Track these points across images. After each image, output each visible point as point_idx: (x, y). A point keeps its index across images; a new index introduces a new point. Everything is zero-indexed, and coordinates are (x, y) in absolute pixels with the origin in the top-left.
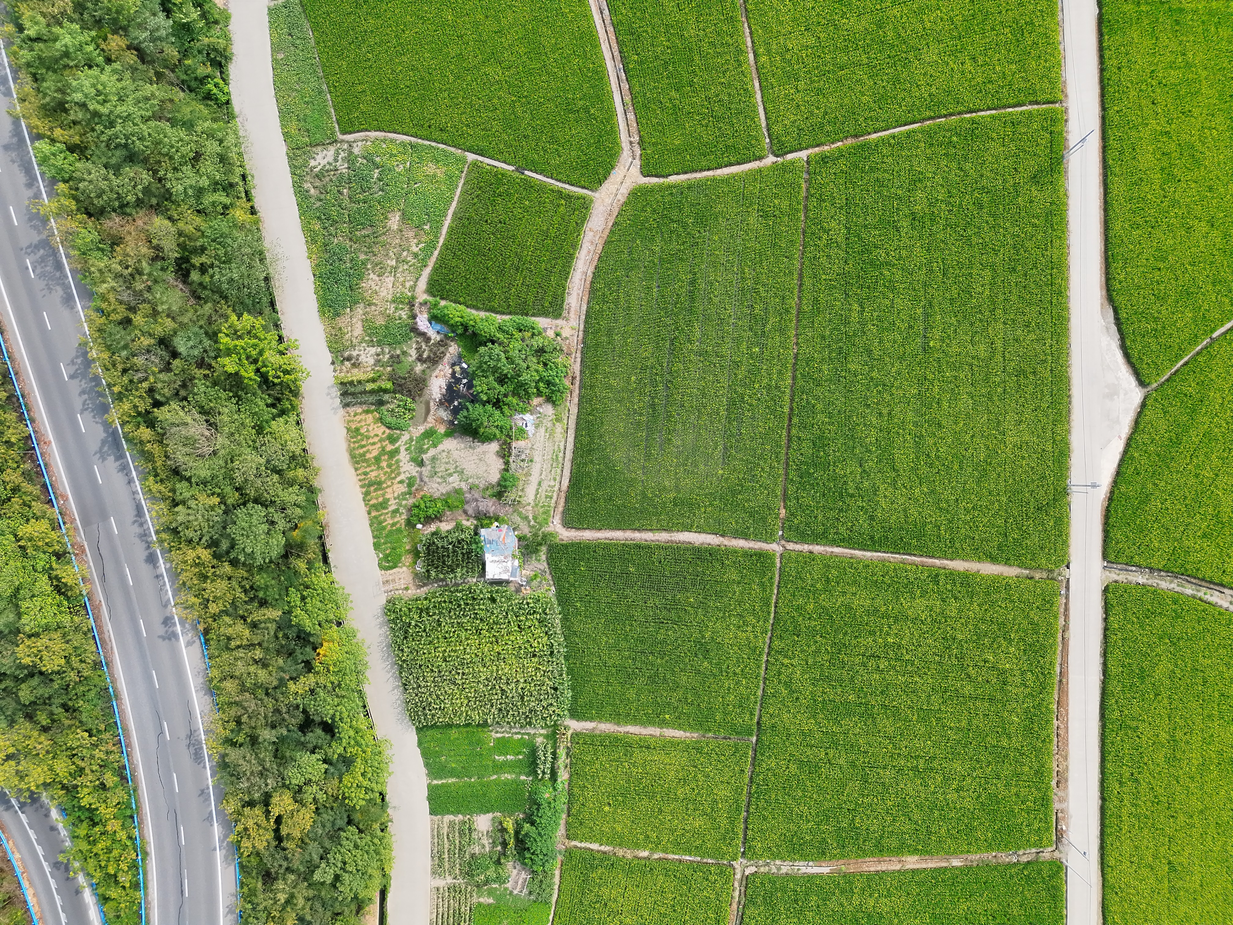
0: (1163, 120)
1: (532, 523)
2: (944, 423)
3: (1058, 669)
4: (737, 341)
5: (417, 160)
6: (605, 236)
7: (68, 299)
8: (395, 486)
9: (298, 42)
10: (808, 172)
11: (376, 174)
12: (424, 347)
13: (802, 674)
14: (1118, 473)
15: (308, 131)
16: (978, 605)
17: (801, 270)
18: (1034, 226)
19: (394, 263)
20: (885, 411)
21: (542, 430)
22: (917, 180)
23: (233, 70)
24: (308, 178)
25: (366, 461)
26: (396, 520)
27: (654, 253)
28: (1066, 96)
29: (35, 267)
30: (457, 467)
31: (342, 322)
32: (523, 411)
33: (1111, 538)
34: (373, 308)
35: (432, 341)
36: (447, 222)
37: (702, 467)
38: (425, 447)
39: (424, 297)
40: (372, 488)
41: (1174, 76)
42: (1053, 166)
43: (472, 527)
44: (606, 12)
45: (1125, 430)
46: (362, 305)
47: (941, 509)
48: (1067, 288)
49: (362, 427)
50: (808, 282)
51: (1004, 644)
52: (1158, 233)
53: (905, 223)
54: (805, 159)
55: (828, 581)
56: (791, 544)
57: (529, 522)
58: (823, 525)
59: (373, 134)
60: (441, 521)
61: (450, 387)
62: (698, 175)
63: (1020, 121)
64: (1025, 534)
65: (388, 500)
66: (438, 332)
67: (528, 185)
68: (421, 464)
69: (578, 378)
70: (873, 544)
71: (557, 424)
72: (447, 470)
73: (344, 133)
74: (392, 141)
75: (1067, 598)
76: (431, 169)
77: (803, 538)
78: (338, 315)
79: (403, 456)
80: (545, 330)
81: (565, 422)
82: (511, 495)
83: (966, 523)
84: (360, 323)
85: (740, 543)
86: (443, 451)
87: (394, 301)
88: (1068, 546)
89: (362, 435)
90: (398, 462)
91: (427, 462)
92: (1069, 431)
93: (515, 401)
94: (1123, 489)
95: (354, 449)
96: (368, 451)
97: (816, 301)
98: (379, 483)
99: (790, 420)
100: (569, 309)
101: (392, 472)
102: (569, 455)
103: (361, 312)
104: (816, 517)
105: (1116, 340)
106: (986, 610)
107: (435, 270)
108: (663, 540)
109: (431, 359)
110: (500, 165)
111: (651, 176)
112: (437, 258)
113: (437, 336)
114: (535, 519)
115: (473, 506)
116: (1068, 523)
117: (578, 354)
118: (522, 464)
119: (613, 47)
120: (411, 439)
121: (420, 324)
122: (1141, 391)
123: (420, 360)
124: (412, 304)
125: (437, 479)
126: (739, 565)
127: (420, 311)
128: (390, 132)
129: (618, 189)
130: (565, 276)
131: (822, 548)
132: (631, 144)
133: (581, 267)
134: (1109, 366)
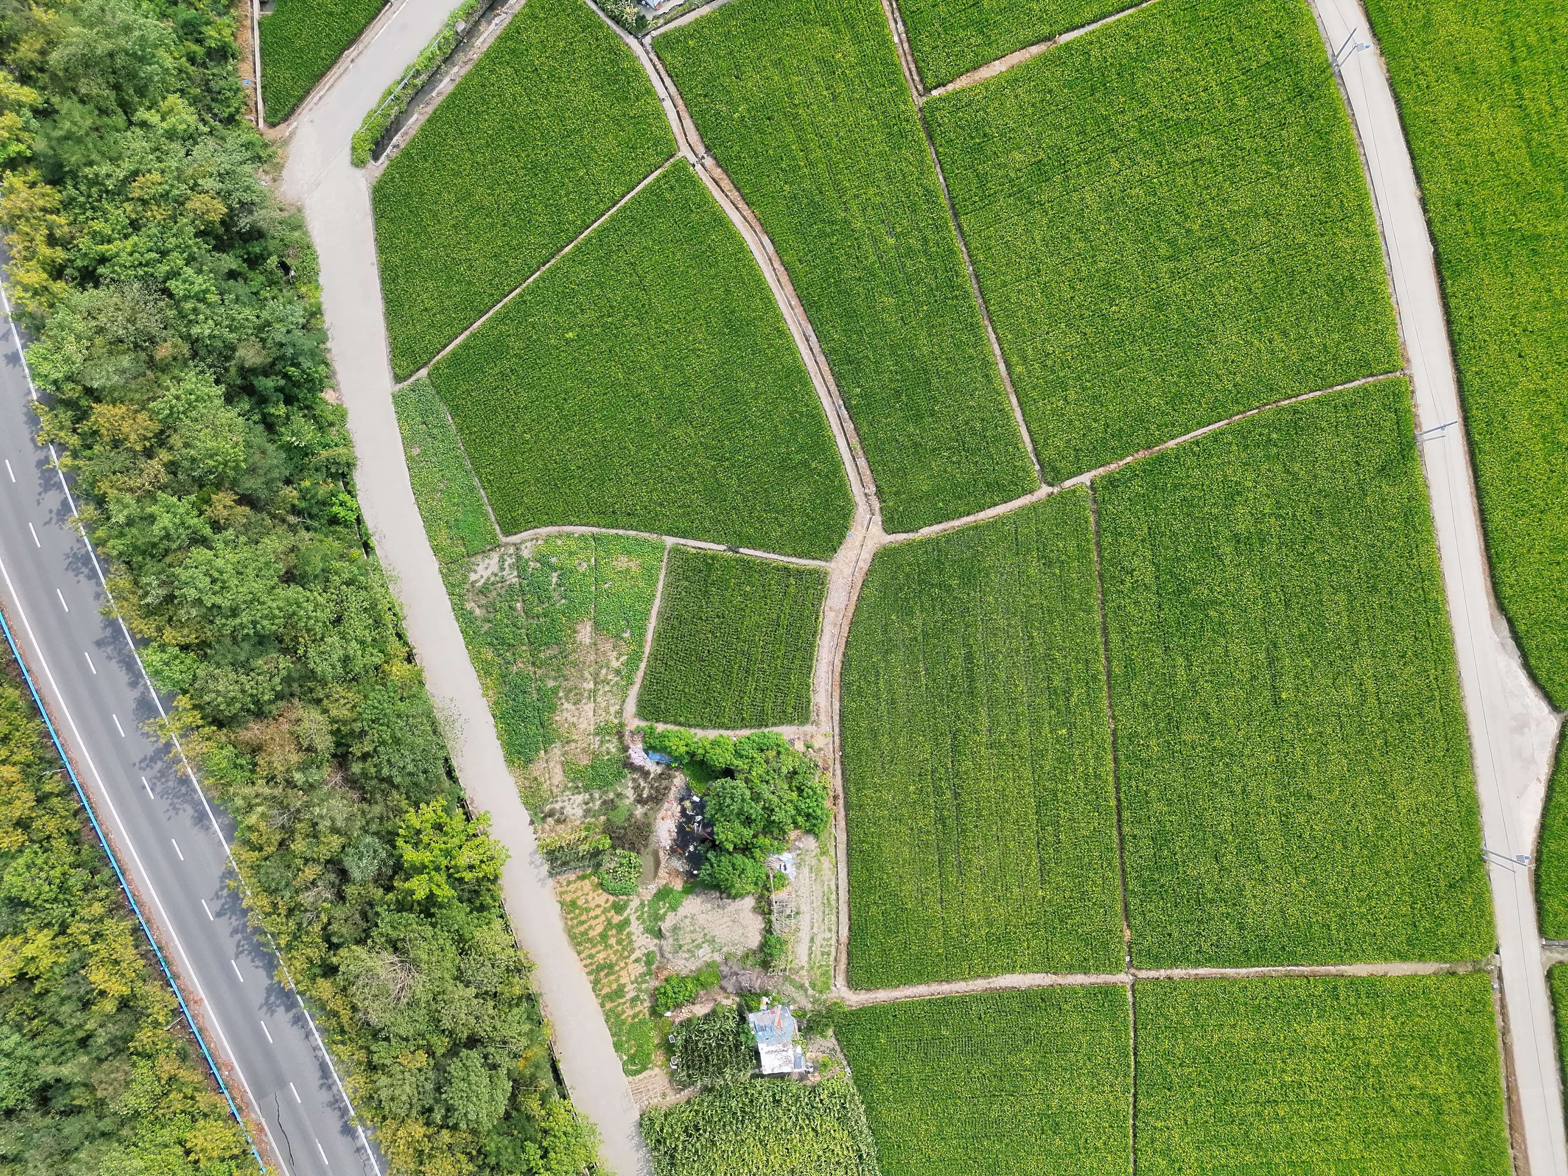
0: (1536, 377)
1: (810, 992)
2: (1314, 793)
3: (1503, 1084)
4: (1037, 724)
5: (603, 554)
6: (851, 615)
7: (201, 818)
8: (630, 967)
9: (435, 431)
10: (1095, 501)
11: (554, 578)
12: (642, 784)
13: (1182, 1138)
14: (1543, 826)
15: (462, 538)
16: (1392, 1018)
17: (1104, 623)
18: (1390, 529)
19: (591, 685)
20: (1238, 789)
21: (806, 870)
22: (1234, 494)
23: (359, 478)
24: (470, 596)
25: (590, 940)
26: (637, 1009)
27: (915, 628)
28: (1408, 361)
29: (154, 784)
30: (705, 935)
31: (537, 769)
32: (779, 851)
33: (1547, 911)
34: (573, 745)
35: (652, 776)
36: (652, 623)
37: (1016, 890)
38: (661, 912)
39: (634, 723)
40: (602, 974)
41: (1542, 319)
42: (1405, 453)
43: (735, 1007)
44: (813, 339)
45: (1543, 768)
46: (559, 744)
47: (1327, 904)
48: (1445, 600)
49: (578, 898)
50: (1115, 638)
51: (1432, 1063)
52: (1548, 518)
53: (1227, 549)
54: (1089, 484)
55: (1198, 1014)
56: (1144, 971)
57: (806, 991)
58: (1181, 943)
59: (544, 531)
60: (693, 1004)
61: (680, 828)
62: (956, 523)
63: (1355, 403)
64: (1438, 921)
65: (624, 985)
66: (658, 763)
67: (747, 565)
68: (659, 935)
69: (841, 796)
70: (1247, 957)
71: (823, 859)
72: (693, 941)
73: (507, 533)
74: (569, 535)
75: (1502, 991)
76: (622, 562)
77: (1157, 961)
78: (529, 761)
79: (636, 928)
80: (792, 742)
81: (833, 854)
82: (780, 963)
83: (1363, 916)
84: (559, 766)
85: (1079, 979)
86: (686, 917)
87: (598, 734)
88: (1494, 927)
89: (578, 908)
90: (629, 935)
91: (668, 934)
92: (1474, 783)
93: (767, 842)
94: (1553, 847)
95: (572, 927)
96: (591, 927)
97: (1129, 661)
98: (611, 966)
99: (1119, 814)
100: (818, 710)
101: (623, 949)
102: (844, 896)
103: (559, 753)
104: (1170, 935)
105: (1516, 657)
106: (1403, 1023)
107: (643, 686)
108: (980, 989)
109: (653, 798)
110: (708, 546)
111: (897, 532)
112: (645, 673)
113: (657, 768)
114: (813, 986)
115: (733, 981)
116: (1490, 899)
117: (838, 764)
118: (787, 922)
119: (828, 381)
120: (642, 904)
121: (634, 756)
122: (1556, 718)
123: (639, 802)
124: (621, 733)
125: (682, 954)
126: (1082, 1008)
127: (632, 741)
128: (564, 525)
129: (859, 555)
130: (808, 671)
131: (1183, 972)
132: (866, 497)
133: (826, 656)
134: (1512, 693)
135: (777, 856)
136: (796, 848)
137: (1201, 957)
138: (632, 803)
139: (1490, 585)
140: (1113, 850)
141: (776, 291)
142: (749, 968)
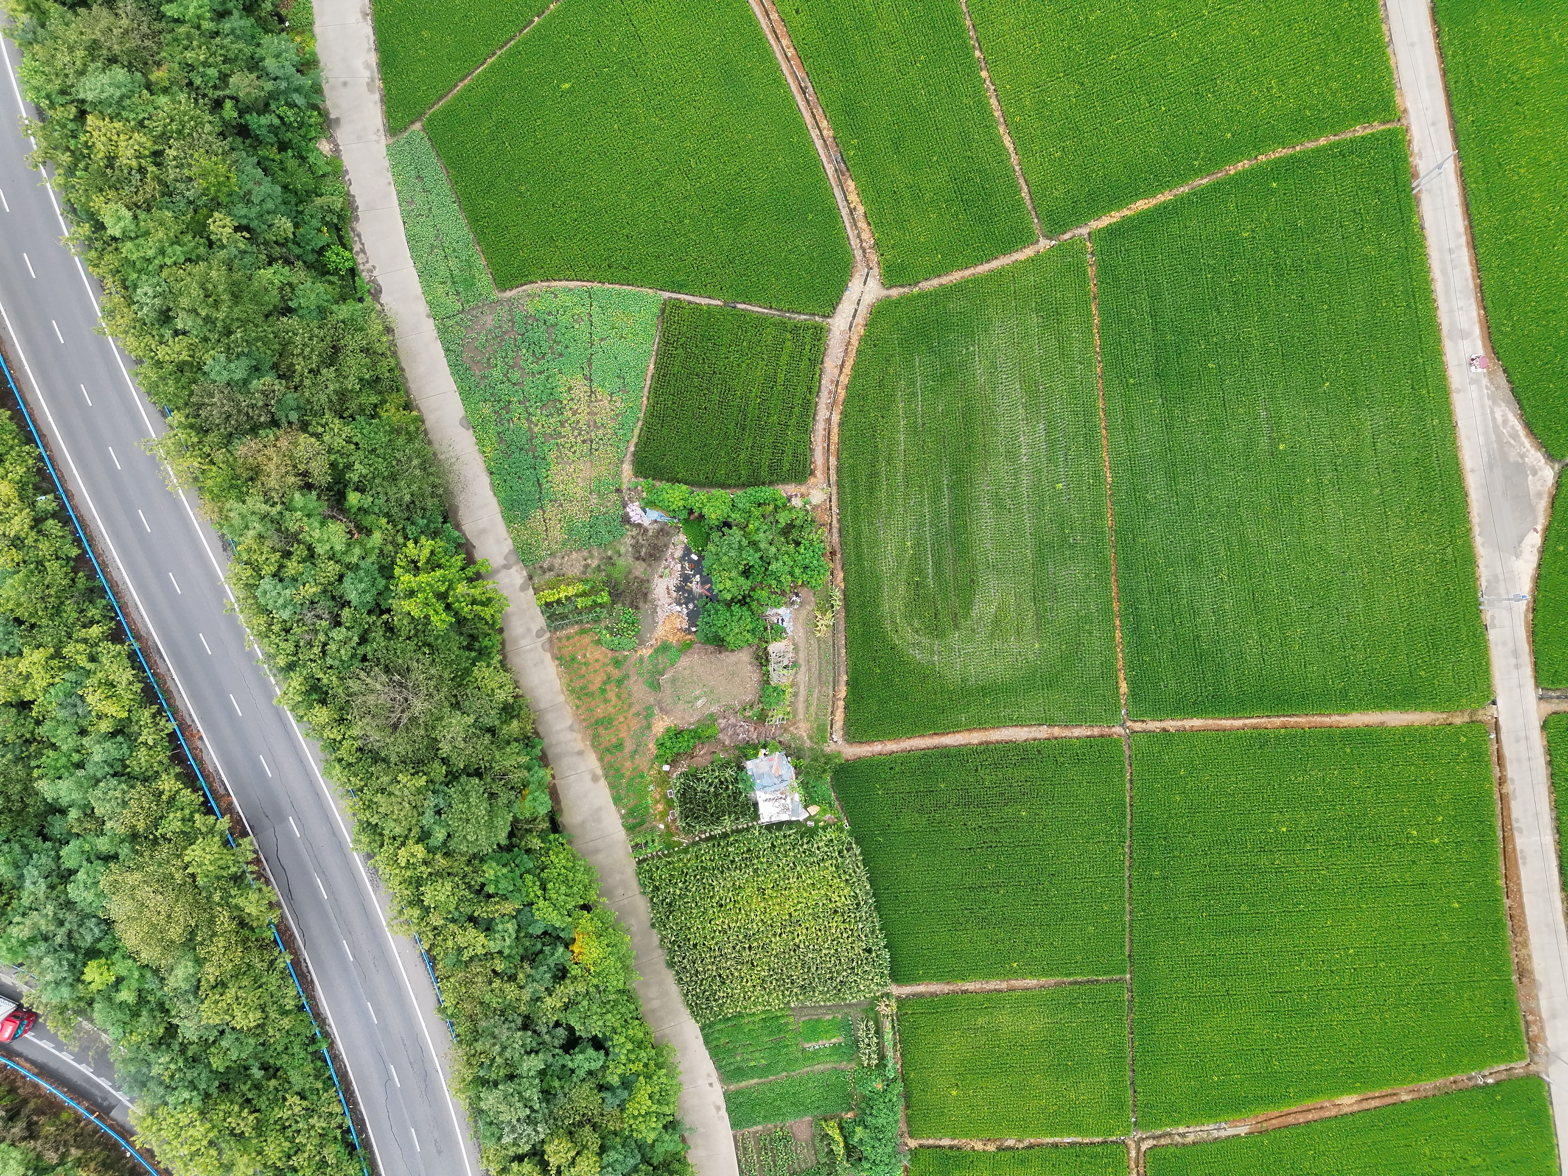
0: (1533, 124)
1: (808, 744)
4: (1033, 477)
5: (599, 310)
6: (848, 371)
8: (630, 721)
9: (430, 185)
10: (1093, 254)
12: (641, 541)
14: (1540, 575)
15: (458, 293)
17: (1101, 376)
22: (1231, 244)
25: (589, 694)
26: (636, 763)
27: (913, 383)
28: (1405, 111)
30: (704, 686)
31: (534, 526)
32: (778, 605)
33: (1544, 659)
35: (650, 533)
36: (648, 382)
37: (1012, 641)
38: (661, 666)
39: (633, 480)
40: (601, 728)
42: (1402, 201)
44: (810, 91)
45: (1540, 518)
48: (1441, 350)
49: (577, 652)
54: (1087, 236)
55: (1193, 763)
56: (1139, 723)
58: (1177, 694)
59: (540, 286)
60: (692, 758)
61: (679, 587)
62: (954, 276)
63: (1352, 152)
65: (623, 739)
67: (744, 321)
68: (658, 688)
69: (838, 553)
70: (1243, 709)
72: (691, 693)
73: (503, 289)
74: (564, 291)
75: (1498, 741)
77: (1153, 713)
78: (526, 517)
79: (635, 681)
82: (777, 714)
83: (1357, 666)
84: (557, 524)
85: (1075, 732)
86: (684, 669)
87: (595, 491)
88: (1491, 677)
89: (579, 662)
90: (628, 689)
91: (666, 687)
92: (1470, 532)
93: (765, 594)
95: (571, 681)
96: (590, 681)
98: (610, 720)
100: (814, 469)
101: (622, 703)
102: (841, 652)
103: (557, 510)
104: (1166, 686)
105: (1515, 410)
107: (640, 444)
108: (976, 742)
109: (651, 556)
110: (704, 301)
111: (895, 286)
112: (641, 429)
113: (655, 526)
114: (810, 738)
115: (730, 733)
116: (1487, 648)
117: (835, 522)
118: (785, 672)
119: (825, 133)
120: (641, 659)
121: (631, 514)
122: (1553, 468)
123: (638, 559)
124: (618, 490)
125: (681, 706)
126: (1078, 760)
127: (630, 499)
128: (560, 280)
129: (856, 310)
130: (805, 428)
131: (1179, 723)
132: (864, 251)
133: (822, 413)
134: (1508, 442)
135: (775, 611)
136: (793, 603)
137: (1197, 709)
138: (631, 560)
139: (1486, 335)
140: (1110, 602)
141: (772, 42)
142: (747, 719)
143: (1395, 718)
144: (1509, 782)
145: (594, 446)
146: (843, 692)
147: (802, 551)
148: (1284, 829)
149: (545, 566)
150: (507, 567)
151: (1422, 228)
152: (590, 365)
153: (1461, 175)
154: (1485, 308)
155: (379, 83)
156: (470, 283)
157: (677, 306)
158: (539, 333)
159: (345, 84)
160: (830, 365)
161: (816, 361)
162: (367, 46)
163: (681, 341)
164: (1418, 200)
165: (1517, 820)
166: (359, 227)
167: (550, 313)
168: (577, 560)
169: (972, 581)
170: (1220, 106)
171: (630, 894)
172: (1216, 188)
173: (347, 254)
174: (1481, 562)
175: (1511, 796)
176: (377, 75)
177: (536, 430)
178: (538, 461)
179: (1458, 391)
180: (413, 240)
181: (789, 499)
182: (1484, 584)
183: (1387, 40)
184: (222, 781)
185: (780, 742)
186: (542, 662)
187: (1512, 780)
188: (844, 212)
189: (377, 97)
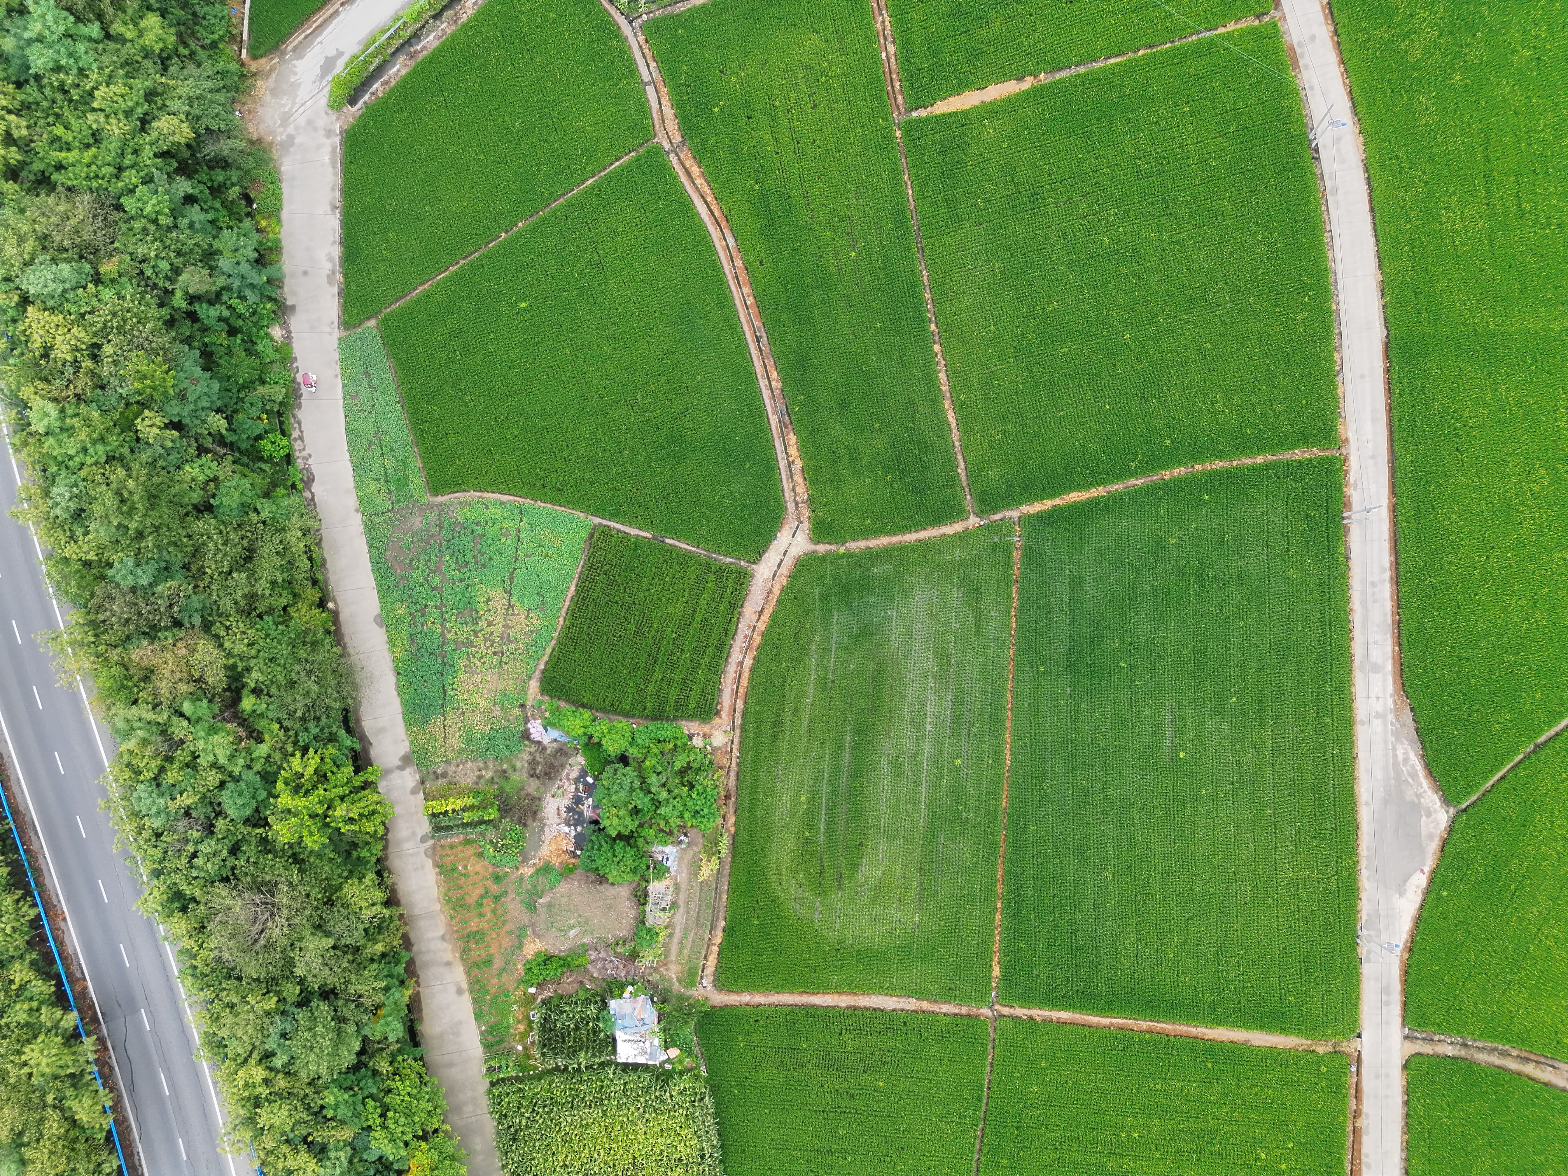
0: (1470, 472)
3: (1348, 1167)
6: (766, 619)
8: (501, 938)
9: (377, 382)
10: (1020, 537)
12: (538, 758)
14: (1420, 917)
15: (390, 492)
16: (1247, 1087)
23: (297, 417)
25: (465, 906)
27: (829, 638)
28: (1346, 440)
30: (579, 916)
32: (663, 843)
33: (1413, 1000)
35: (548, 752)
36: (567, 604)
37: (893, 910)
38: (540, 888)
39: (538, 697)
40: (472, 941)
42: (1331, 530)
44: (765, 342)
45: (1428, 860)
48: (1351, 681)
49: (459, 862)
51: (1280, 1136)
53: (1144, 602)
54: (1016, 519)
55: (1055, 1056)
56: (1008, 1008)
58: (1048, 985)
59: (472, 495)
61: (570, 808)
62: (881, 541)
63: (1287, 474)
65: (493, 956)
66: (556, 740)
67: (669, 556)
68: (534, 910)
69: (733, 796)
70: (1111, 1007)
73: (435, 493)
74: (495, 503)
75: (1358, 1073)
77: (1022, 1000)
78: (428, 722)
79: (512, 899)
83: (1229, 982)
84: (456, 732)
85: (943, 1007)
86: (562, 895)
87: (499, 704)
88: (1359, 1011)
89: (457, 872)
90: (504, 906)
91: (542, 910)
92: (1356, 865)
93: (652, 833)
94: (1427, 938)
95: (449, 890)
96: (468, 893)
98: (482, 935)
100: (721, 709)
101: (497, 919)
102: (723, 897)
104: (1038, 975)
105: (1417, 748)
106: (1257, 1093)
107: (551, 663)
108: (844, 1005)
109: (546, 774)
110: (633, 532)
111: (823, 543)
112: (554, 649)
113: (555, 745)
114: (680, 981)
115: (600, 965)
116: (1358, 982)
117: (734, 765)
118: (662, 914)
119: (773, 384)
120: (521, 878)
121: (532, 731)
122: (1447, 812)
123: (532, 776)
124: (522, 706)
125: (554, 932)
126: (942, 1037)
127: (532, 715)
128: (493, 492)
129: (782, 561)
130: (716, 668)
131: (1047, 1013)
132: (797, 504)
133: (736, 656)
134: (1406, 781)
135: (660, 848)
136: (681, 842)
137: (1065, 1002)
138: (525, 776)
139: (1398, 671)
140: (993, 884)
141: (733, 288)
142: (617, 955)
143: (1260, 1039)
144: (1363, 1116)
145: (504, 659)
146: (718, 938)
147: (694, 796)
148: (1136, 1135)
149: (439, 772)
150: (401, 768)
151: (1348, 558)
152: (511, 579)
153: (1394, 512)
154: (1400, 645)
155: (339, 277)
156: (403, 482)
157: (606, 533)
158: (466, 541)
159: (305, 273)
160: (749, 610)
161: (735, 606)
162: (332, 239)
163: (605, 568)
164: (1347, 530)
165: (1367, 1156)
166: (300, 414)
167: (478, 524)
168: (472, 770)
169: (861, 844)
170: (1163, 412)
171: (479, 1112)
172: (1150, 491)
173: (285, 442)
174: (1364, 895)
175: (1364, 1130)
176: (338, 269)
177: (449, 636)
178: (446, 667)
179: (1363, 723)
180: (352, 434)
181: (691, 737)
182: (1364, 918)
183: (1337, 368)
184: (80, 965)
185: (648, 981)
186: (423, 867)
187: (1367, 1115)
188: (783, 464)
189: (335, 290)
